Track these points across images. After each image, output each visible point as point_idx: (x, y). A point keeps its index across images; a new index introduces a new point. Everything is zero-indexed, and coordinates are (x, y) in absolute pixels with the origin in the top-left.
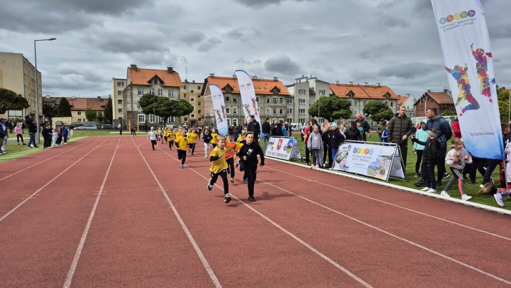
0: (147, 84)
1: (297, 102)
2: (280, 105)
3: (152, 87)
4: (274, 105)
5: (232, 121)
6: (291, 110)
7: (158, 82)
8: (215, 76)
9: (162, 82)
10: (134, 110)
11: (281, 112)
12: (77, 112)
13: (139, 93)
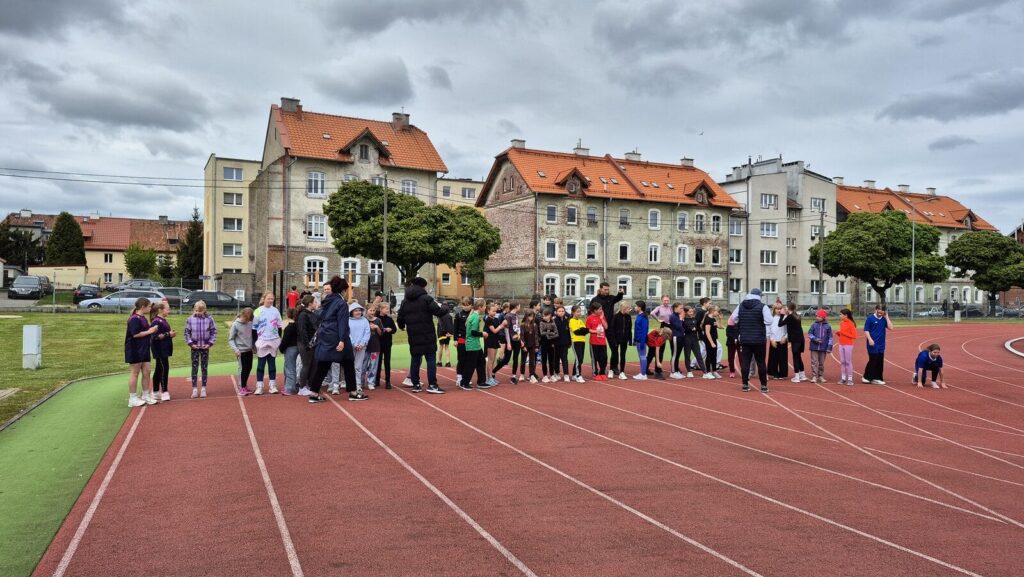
0: (336, 157)
1: (755, 229)
2: (714, 237)
3: (352, 168)
4: (696, 236)
5: (582, 281)
6: (738, 252)
7: (373, 154)
8: (527, 146)
9: (383, 154)
10: (294, 242)
11: (715, 260)
12: (101, 255)
13: (312, 187)
